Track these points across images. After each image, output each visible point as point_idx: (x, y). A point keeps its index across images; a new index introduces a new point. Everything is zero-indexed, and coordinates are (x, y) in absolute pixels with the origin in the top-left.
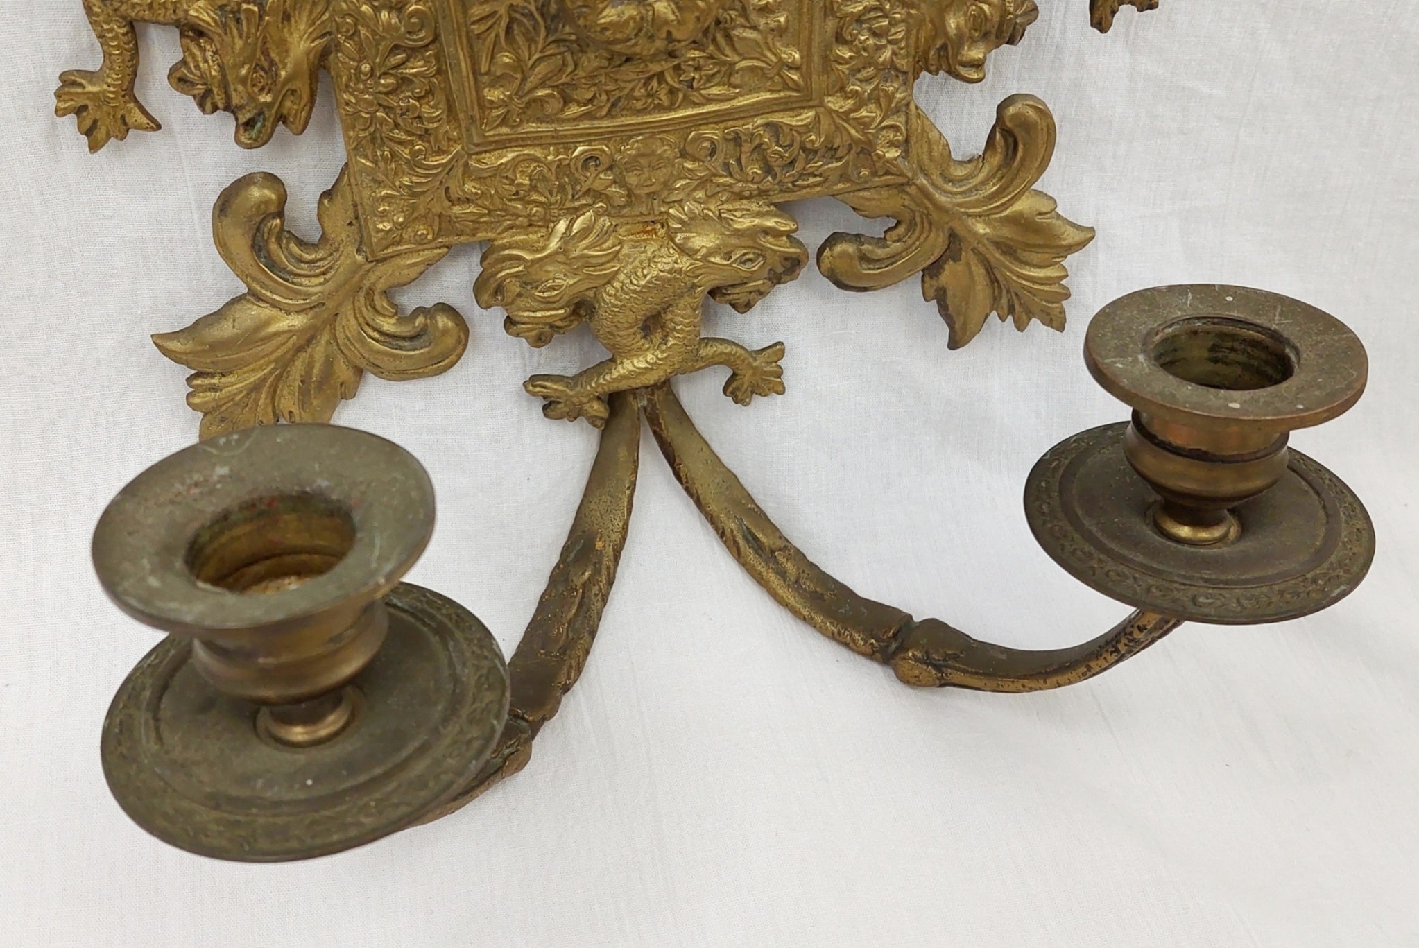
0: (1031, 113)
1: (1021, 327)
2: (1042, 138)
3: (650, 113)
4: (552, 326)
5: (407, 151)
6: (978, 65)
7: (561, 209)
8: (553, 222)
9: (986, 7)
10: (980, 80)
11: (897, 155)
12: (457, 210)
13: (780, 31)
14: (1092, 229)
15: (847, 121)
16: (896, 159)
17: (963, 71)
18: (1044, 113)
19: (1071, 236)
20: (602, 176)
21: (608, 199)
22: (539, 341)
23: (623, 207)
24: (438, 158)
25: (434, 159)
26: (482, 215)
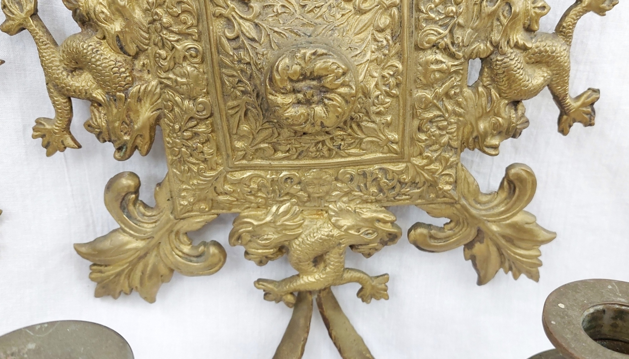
0: (523, 173)
1: (516, 277)
2: (529, 186)
3: (318, 159)
4: (267, 257)
5: (196, 168)
6: (496, 147)
7: (274, 201)
8: (270, 207)
9: (500, 119)
10: (496, 155)
11: (450, 188)
12: (221, 198)
13: (388, 125)
14: (555, 233)
15: (423, 170)
16: (449, 190)
17: (487, 150)
18: (531, 174)
19: (543, 235)
20: (295, 187)
21: (298, 198)
22: (261, 263)
23: (306, 202)
24: (211, 172)
25: (209, 173)
26: (234, 201)
